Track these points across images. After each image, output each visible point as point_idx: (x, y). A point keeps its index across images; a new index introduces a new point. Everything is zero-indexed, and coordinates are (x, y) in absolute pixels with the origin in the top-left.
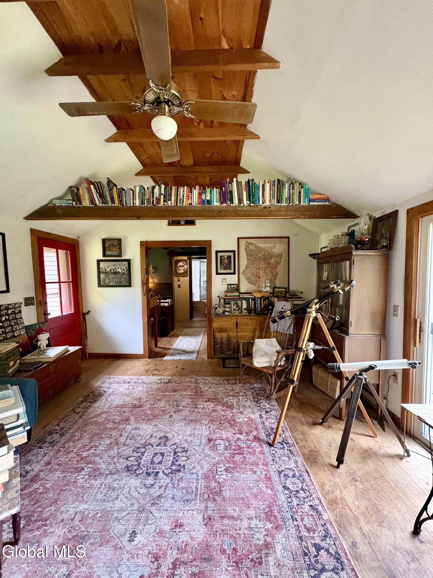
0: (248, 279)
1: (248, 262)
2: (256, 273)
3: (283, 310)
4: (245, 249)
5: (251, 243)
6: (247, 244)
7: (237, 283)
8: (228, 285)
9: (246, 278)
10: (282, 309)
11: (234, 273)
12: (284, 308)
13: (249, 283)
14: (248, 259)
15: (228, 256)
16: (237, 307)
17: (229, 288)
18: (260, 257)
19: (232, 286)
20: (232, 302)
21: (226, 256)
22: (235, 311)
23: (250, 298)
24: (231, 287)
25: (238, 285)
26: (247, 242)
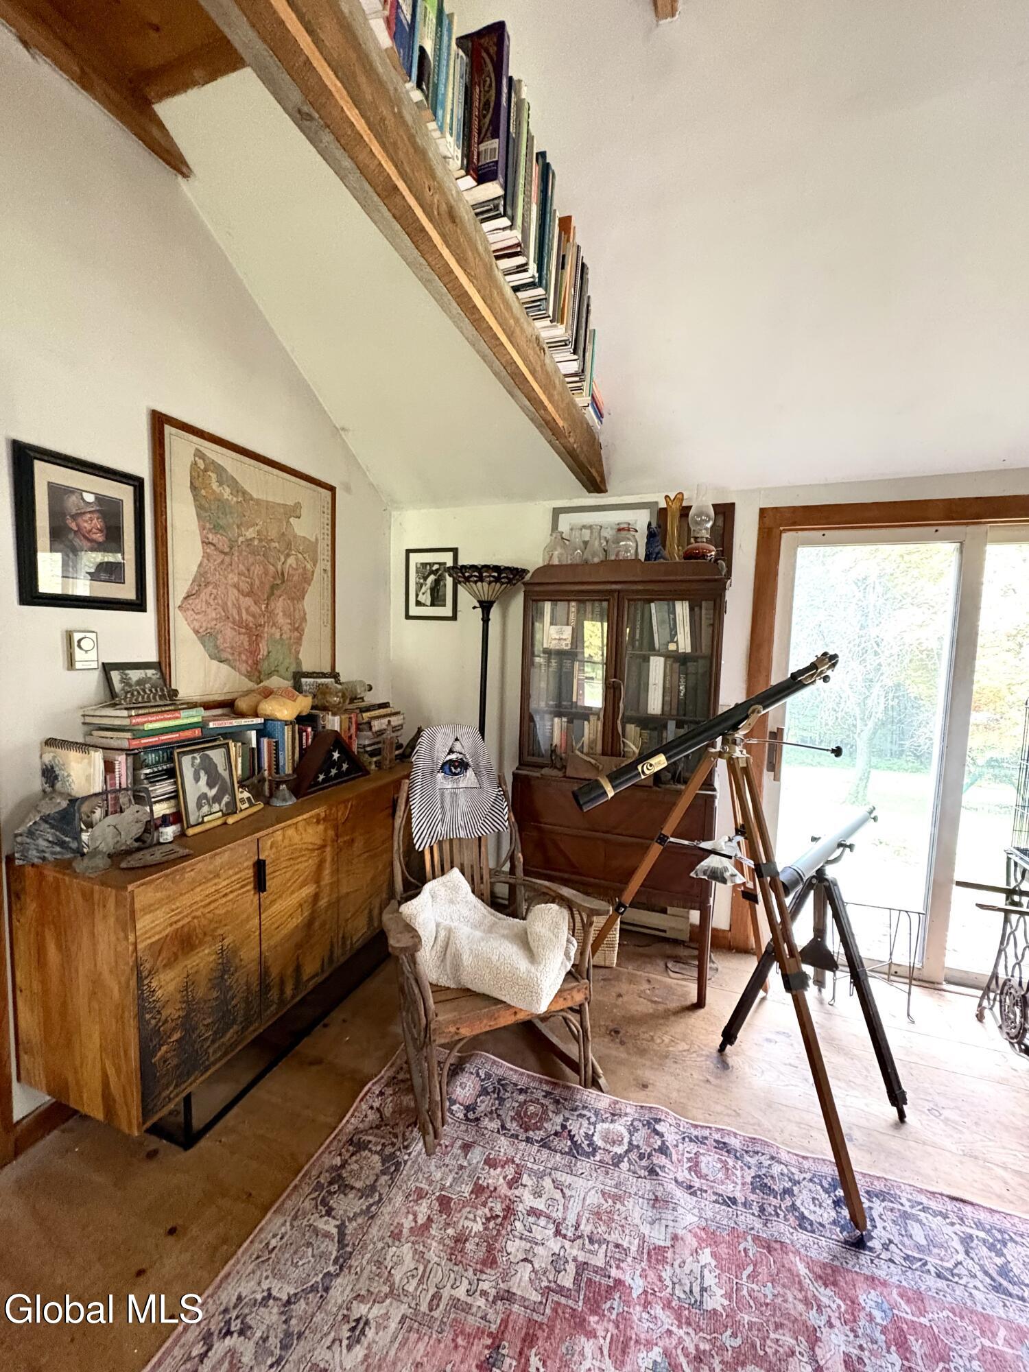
0: (206, 637)
1: (207, 556)
2: (240, 613)
3: (453, 756)
4: (193, 488)
5: (219, 470)
6: (201, 465)
7: (153, 657)
8: (107, 668)
9: (197, 632)
10: (451, 751)
11: (138, 605)
12: (458, 747)
13: (212, 657)
14: (206, 543)
15: (100, 499)
16: (210, 785)
17: (117, 686)
18: (249, 542)
19: (135, 675)
20: (186, 761)
21: (90, 498)
22: (205, 809)
23: (250, 727)
24: (125, 681)
25: (162, 666)
26: (199, 454)
